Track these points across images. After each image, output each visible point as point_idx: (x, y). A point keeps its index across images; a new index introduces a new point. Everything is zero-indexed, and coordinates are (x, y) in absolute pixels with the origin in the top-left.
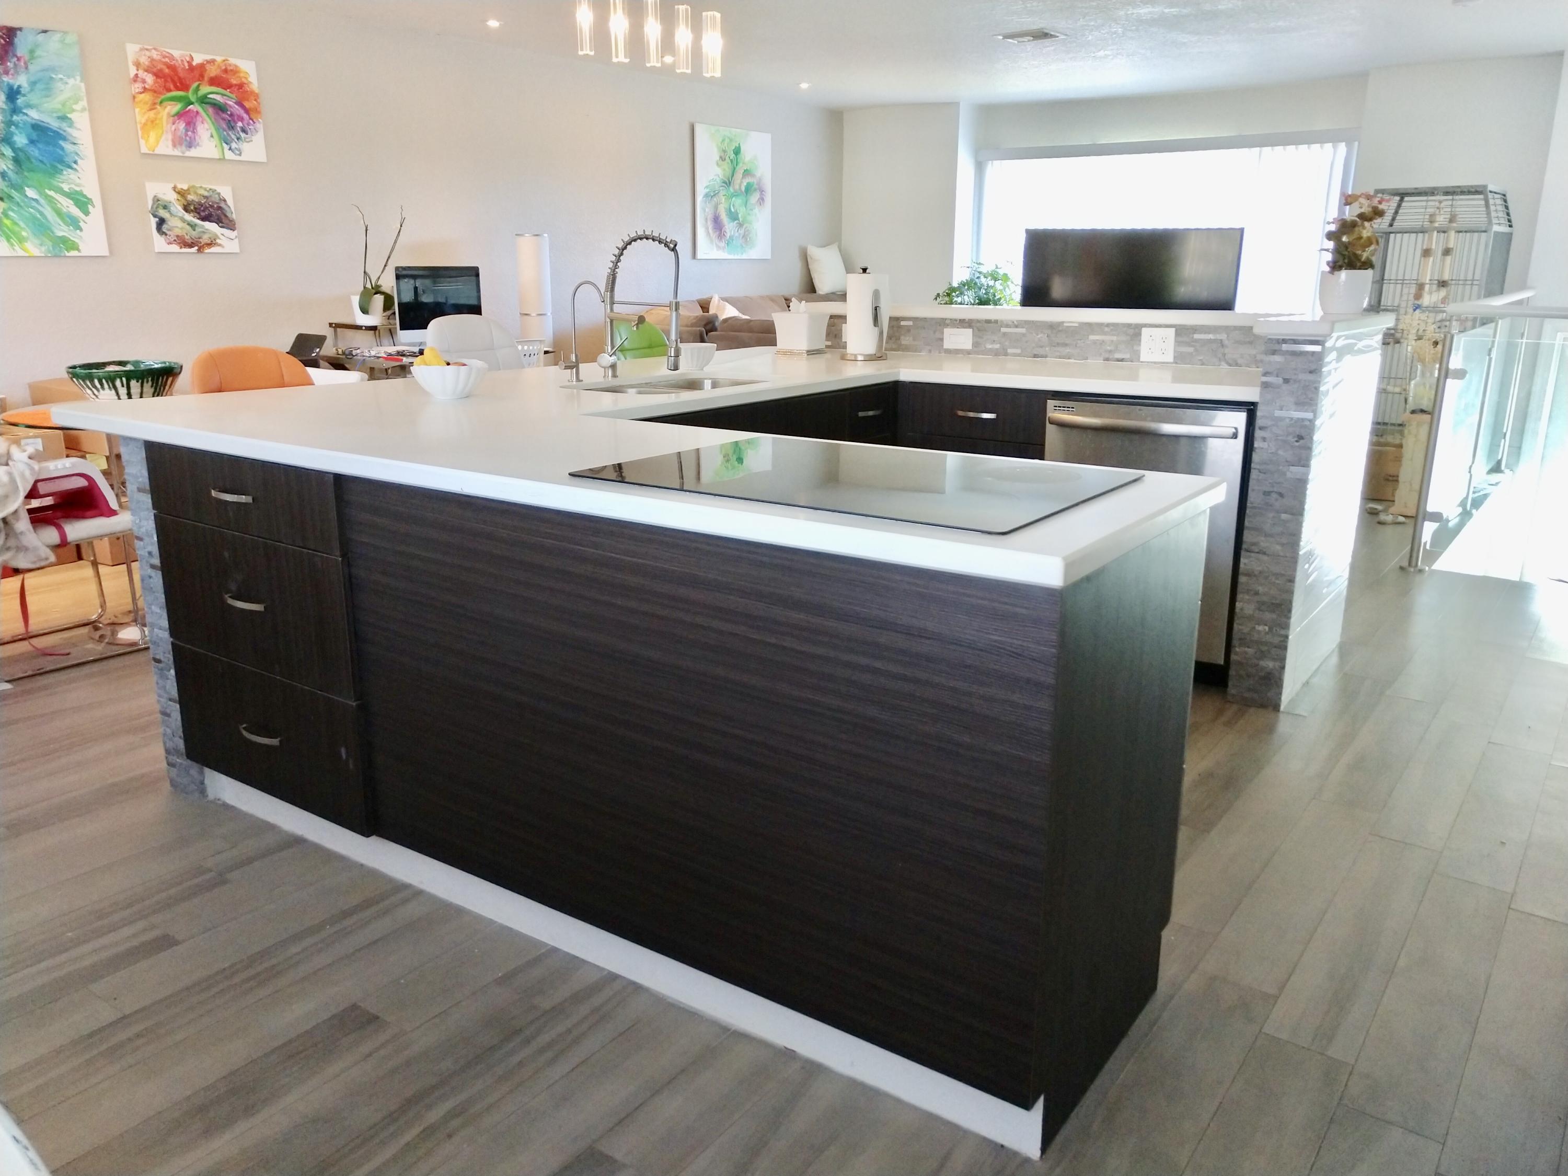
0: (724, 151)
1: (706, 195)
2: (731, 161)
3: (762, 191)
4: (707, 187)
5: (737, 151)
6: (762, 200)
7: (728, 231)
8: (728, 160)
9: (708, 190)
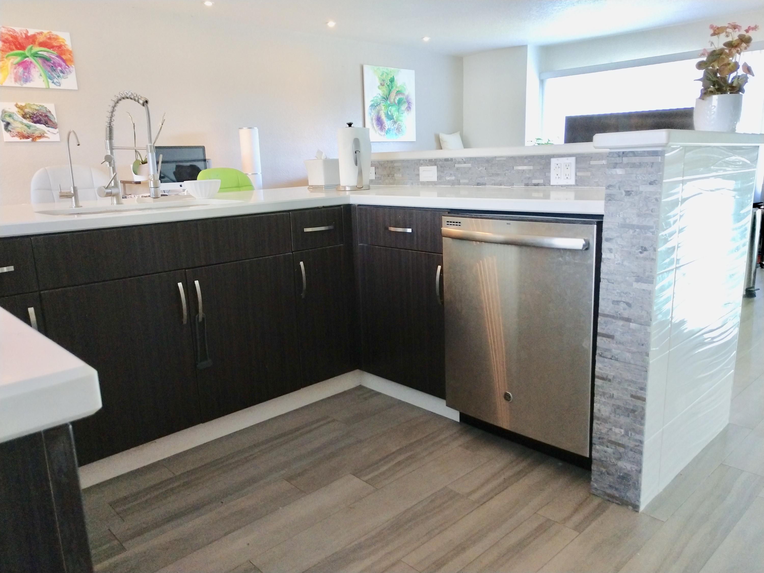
0: (383, 81)
1: (372, 106)
2: (388, 86)
3: (409, 103)
4: (372, 101)
5: (392, 80)
6: (409, 108)
7: (386, 126)
8: (386, 85)
9: (373, 103)
